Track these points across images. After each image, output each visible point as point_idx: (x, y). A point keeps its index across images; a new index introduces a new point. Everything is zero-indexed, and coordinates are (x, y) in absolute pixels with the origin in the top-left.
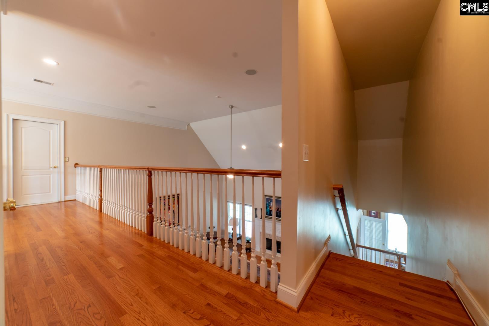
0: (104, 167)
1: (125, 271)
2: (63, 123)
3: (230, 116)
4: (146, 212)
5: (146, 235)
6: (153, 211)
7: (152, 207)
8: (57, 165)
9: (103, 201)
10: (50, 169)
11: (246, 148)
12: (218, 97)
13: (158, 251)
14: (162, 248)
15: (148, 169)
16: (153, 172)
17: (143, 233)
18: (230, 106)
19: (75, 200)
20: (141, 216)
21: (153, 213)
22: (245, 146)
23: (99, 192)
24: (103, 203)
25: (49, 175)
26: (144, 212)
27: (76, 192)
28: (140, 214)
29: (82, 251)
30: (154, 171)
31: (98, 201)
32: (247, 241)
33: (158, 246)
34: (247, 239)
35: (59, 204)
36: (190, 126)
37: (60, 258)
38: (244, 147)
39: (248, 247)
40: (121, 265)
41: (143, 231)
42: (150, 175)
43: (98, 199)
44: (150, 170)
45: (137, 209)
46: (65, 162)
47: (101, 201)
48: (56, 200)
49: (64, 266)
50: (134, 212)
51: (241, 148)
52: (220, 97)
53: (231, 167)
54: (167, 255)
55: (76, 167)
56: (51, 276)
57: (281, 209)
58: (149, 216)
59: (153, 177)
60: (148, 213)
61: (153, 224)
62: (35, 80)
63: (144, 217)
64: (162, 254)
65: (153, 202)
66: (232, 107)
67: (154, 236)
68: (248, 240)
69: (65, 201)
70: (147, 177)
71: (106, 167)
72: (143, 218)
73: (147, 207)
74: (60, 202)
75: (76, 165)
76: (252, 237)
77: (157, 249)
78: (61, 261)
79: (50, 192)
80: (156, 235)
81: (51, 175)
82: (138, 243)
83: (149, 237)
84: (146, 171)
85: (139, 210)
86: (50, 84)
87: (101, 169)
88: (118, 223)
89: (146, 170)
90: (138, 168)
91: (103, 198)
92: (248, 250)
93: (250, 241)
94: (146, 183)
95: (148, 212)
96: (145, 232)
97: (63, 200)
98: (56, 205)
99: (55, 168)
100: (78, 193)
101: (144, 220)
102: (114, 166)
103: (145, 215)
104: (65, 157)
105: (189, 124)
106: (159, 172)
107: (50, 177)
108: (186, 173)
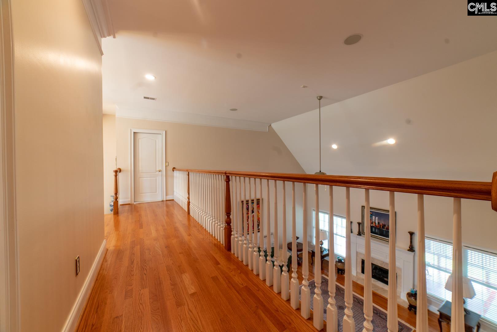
0: (191, 171)
1: (196, 300)
2: (164, 132)
3: (319, 109)
4: (224, 222)
5: (224, 248)
6: (231, 223)
7: (230, 218)
8: (161, 169)
9: (190, 204)
10: (156, 172)
11: (338, 148)
12: (304, 87)
13: (235, 276)
14: (239, 271)
15: (226, 173)
16: (230, 177)
17: (222, 246)
18: (319, 97)
19: (173, 200)
20: (220, 225)
21: (231, 224)
22: (336, 145)
23: (188, 195)
24: (190, 206)
25: (156, 178)
26: (223, 222)
27: (174, 193)
28: (219, 224)
29: (163, 258)
30: (232, 176)
31: (187, 203)
32: (339, 260)
33: (235, 267)
34: (338, 257)
35: (162, 202)
36: (271, 127)
37: (145, 263)
38: (335, 147)
39: (340, 268)
40: (193, 288)
41: (221, 243)
42: (227, 180)
43: (187, 201)
44: (227, 175)
45: (216, 217)
46: (166, 166)
47: (189, 203)
48: (160, 199)
49: (145, 274)
50: (214, 220)
51: (330, 148)
52: (306, 87)
53: (320, 171)
54: (244, 286)
55: (173, 171)
56: (132, 286)
57: (388, 226)
58: (227, 228)
59: (230, 182)
60: (227, 225)
61: (231, 238)
62: (145, 98)
63: (222, 227)
64: (238, 282)
65: (231, 212)
66: (321, 98)
67: (232, 252)
68: (340, 258)
69: (166, 201)
70: (225, 182)
71: (192, 171)
72: (222, 229)
73: (225, 217)
74: (163, 201)
75: (174, 169)
76: (346, 257)
77: (233, 273)
78: (145, 267)
79: (156, 192)
80: (234, 251)
81: (157, 178)
82: (215, 258)
83: (226, 251)
84: (224, 176)
85: (218, 219)
86: (154, 99)
87: (189, 172)
88: (201, 229)
89: (224, 174)
90: (217, 172)
91: (190, 201)
92: (340, 272)
93: (343, 261)
94: (224, 189)
95: (225, 223)
96: (223, 244)
97: (165, 200)
98: (160, 203)
99: (160, 171)
100: (175, 194)
101: (222, 230)
102: (197, 170)
103: (224, 225)
104: (166, 162)
105: (270, 125)
106: (237, 177)
107: (156, 179)
108: (268, 180)
